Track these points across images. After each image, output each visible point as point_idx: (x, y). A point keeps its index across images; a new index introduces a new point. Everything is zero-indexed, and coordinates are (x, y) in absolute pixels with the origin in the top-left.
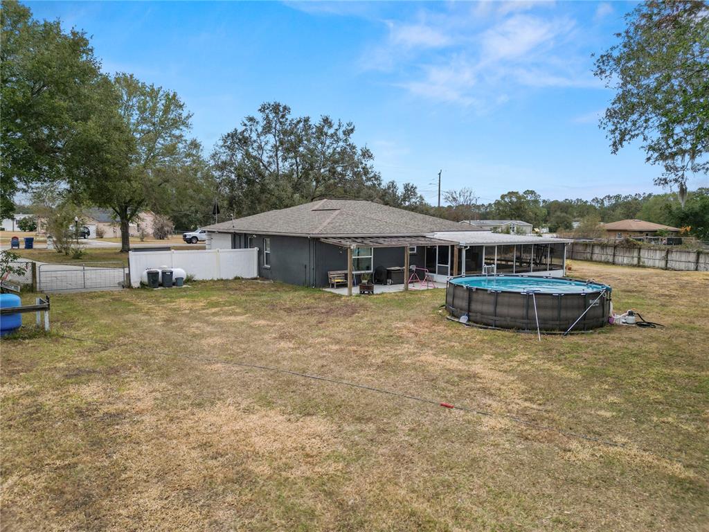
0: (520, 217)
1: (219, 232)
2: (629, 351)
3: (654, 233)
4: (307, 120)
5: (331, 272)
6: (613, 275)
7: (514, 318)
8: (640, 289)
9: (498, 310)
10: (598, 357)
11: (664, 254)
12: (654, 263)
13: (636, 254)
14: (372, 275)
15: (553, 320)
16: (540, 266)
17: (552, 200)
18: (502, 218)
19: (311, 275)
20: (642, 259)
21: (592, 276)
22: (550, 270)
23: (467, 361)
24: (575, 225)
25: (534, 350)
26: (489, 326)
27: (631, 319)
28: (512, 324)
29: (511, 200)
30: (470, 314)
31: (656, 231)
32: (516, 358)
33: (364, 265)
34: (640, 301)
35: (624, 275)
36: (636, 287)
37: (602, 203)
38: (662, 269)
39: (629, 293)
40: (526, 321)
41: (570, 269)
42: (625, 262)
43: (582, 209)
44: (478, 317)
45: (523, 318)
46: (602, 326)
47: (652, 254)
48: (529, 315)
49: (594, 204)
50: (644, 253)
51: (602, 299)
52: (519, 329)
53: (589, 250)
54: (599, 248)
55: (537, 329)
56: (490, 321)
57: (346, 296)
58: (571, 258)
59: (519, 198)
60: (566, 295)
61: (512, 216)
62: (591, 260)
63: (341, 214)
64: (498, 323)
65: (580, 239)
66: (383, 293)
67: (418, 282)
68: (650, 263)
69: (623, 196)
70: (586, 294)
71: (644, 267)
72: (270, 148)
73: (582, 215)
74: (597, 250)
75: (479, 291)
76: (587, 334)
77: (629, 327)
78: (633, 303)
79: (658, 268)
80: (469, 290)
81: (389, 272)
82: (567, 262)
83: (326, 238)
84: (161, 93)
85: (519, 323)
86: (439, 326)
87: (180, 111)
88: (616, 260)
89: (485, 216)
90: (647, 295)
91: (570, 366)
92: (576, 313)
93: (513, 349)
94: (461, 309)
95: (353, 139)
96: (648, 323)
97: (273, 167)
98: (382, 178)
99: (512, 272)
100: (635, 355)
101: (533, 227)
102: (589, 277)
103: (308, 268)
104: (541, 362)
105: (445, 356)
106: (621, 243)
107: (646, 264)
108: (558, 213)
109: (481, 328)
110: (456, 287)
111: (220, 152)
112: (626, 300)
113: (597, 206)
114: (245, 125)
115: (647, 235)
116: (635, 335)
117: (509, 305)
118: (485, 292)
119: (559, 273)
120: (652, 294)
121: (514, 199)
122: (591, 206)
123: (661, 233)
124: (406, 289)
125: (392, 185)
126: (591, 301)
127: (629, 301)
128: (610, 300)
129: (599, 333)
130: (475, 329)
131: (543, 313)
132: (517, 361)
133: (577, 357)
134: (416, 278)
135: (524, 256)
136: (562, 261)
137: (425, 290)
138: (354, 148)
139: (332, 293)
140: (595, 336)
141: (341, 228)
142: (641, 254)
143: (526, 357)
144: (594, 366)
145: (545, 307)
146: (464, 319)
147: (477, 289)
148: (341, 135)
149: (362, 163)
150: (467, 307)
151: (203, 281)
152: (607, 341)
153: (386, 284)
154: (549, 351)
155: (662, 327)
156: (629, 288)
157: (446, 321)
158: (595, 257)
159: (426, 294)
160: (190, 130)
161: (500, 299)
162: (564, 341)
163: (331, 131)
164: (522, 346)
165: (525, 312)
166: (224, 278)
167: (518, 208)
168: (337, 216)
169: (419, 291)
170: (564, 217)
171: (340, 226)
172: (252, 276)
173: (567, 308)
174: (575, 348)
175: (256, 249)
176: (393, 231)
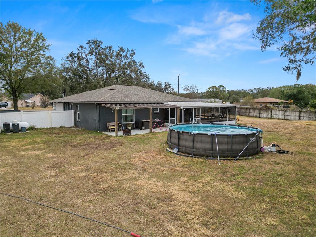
0: (217, 97)
1: (58, 103)
2: (276, 172)
3: (277, 103)
4: (110, 48)
5: (109, 123)
6: (260, 123)
7: (205, 150)
8: (275, 130)
9: (195, 145)
10: (256, 177)
11: (283, 112)
12: (279, 117)
13: (270, 113)
14: (133, 124)
15: (228, 151)
16: (223, 119)
17: (231, 90)
18: (209, 98)
19: (98, 125)
20: (273, 115)
21: (249, 124)
22: (228, 120)
23: (168, 184)
24: (241, 101)
25: (215, 172)
26: (190, 154)
27: (274, 149)
28: (203, 153)
29: (213, 90)
30: (179, 147)
31: (278, 103)
32: (203, 180)
33: (129, 119)
34: (276, 137)
35: (265, 123)
36: (272, 129)
37: (253, 91)
38: (283, 120)
39: (270, 133)
40: (211, 152)
41: (239, 120)
42: (265, 116)
43: (244, 94)
44: (184, 149)
45: (210, 150)
46: (257, 153)
47: (277, 112)
48: (213, 148)
49: (249, 92)
50: (274, 112)
51: (257, 137)
52: (207, 157)
53: (248, 111)
54: (253, 110)
55: (218, 157)
56: (191, 152)
57: (114, 137)
58: (240, 114)
59: (217, 89)
60: (236, 135)
61: (213, 97)
62: (249, 116)
63: (118, 91)
64: (195, 153)
65: (243, 106)
66: (136, 134)
67: (158, 128)
68: (277, 117)
69: (262, 88)
70: (248, 134)
71: (274, 119)
72: (93, 62)
73: (244, 96)
74: (251, 111)
75: (184, 134)
76: (249, 159)
77: (273, 154)
78: (272, 138)
79: (281, 119)
80: (178, 132)
81: (143, 122)
82: (237, 117)
83: (105, 104)
84: (34, 33)
85: (208, 153)
86: (160, 155)
87: (45, 42)
88: (261, 116)
89: (201, 97)
90: (279, 134)
91: (239, 187)
92: (242, 146)
93: (202, 172)
94: (174, 144)
95: (135, 58)
96: (284, 151)
97: (95, 71)
98: (150, 77)
99: (209, 122)
100: (281, 176)
101: (223, 102)
102: (248, 124)
103: (96, 121)
104: (219, 183)
105: (155, 179)
106: (263, 107)
107: (275, 118)
108: (234, 96)
109: (185, 156)
110: (172, 131)
111: (65, 63)
112: (268, 137)
113: (251, 93)
114: (79, 50)
115: (273, 104)
116: (278, 160)
117: (201, 142)
118: (187, 134)
119: (233, 122)
120: (281, 133)
121: (215, 90)
122: (248, 92)
123: (280, 103)
124: (151, 132)
125: (160, 83)
126: (250, 139)
127: (270, 137)
128: (262, 137)
129: (256, 159)
130: (181, 157)
131: (221, 147)
132: (203, 183)
133: (243, 178)
134: (157, 126)
135: (216, 114)
136: (235, 116)
137: (161, 132)
138: (135, 62)
139: (107, 135)
140: (253, 160)
141: (116, 98)
142: (273, 113)
143: (208, 179)
144: (254, 186)
145: (223, 143)
146: (175, 151)
147: (183, 132)
148: (129, 56)
149: (139, 70)
150: (177, 143)
151: (40, 129)
152: (261, 164)
153: (141, 129)
154: (224, 173)
155: (292, 153)
156: (269, 129)
157: (165, 152)
158: (251, 114)
159: (161, 134)
160: (49, 52)
161: (196, 138)
162: (234, 165)
163: (124, 54)
164: (207, 170)
165: (211, 146)
166: (54, 127)
167: (216, 94)
168: (115, 92)
169: (158, 132)
170: (236, 97)
171: (115, 97)
172: (71, 126)
173: (236, 143)
174: (242, 170)
175: (73, 111)
176: (146, 100)
